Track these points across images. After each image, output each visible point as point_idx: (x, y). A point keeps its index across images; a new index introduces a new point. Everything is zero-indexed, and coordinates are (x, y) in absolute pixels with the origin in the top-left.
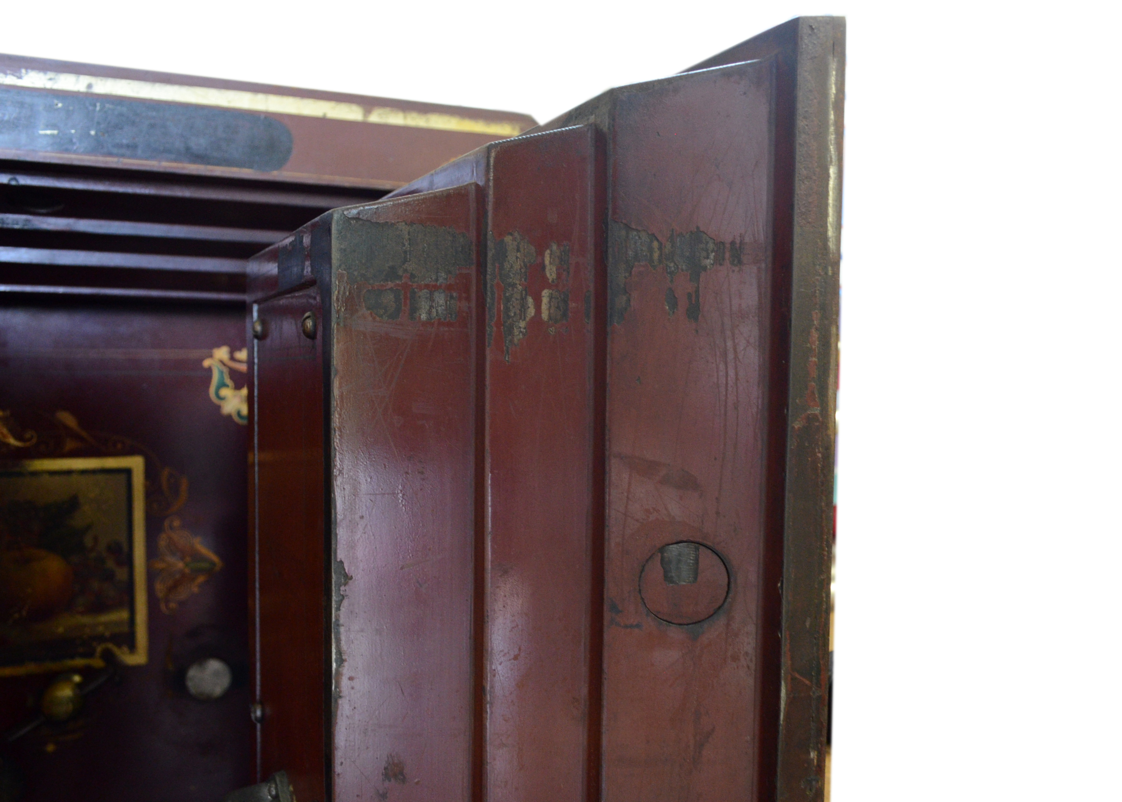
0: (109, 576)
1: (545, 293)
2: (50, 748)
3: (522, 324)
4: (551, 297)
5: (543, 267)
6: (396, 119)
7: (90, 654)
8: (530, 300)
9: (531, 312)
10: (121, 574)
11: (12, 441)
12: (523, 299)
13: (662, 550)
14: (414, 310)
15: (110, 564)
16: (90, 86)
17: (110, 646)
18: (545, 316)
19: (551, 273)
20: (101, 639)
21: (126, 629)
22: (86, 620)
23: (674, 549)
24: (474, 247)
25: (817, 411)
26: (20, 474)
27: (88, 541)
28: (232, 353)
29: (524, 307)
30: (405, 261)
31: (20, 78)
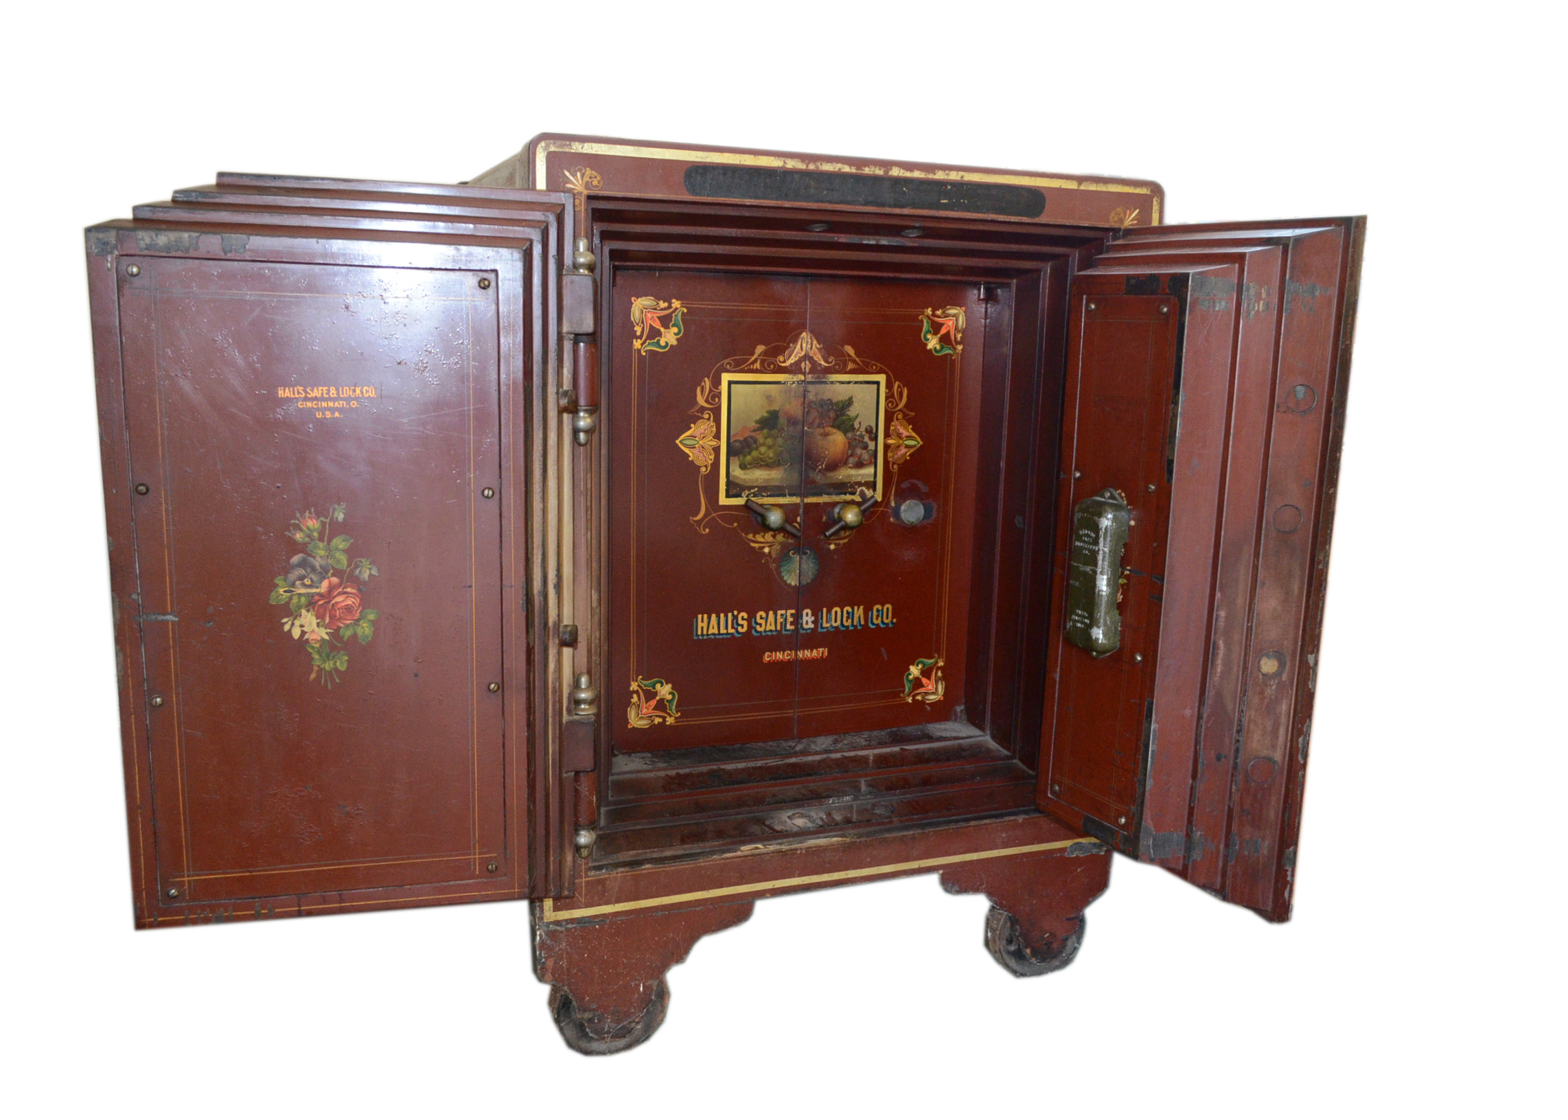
0: (866, 447)
1: (1261, 302)
2: (832, 547)
3: (1253, 312)
4: (1263, 304)
5: (1261, 293)
6: (1093, 187)
7: (853, 493)
8: (1256, 305)
9: (1256, 308)
10: (871, 445)
11: (823, 363)
12: (1254, 304)
13: (1295, 387)
14: (1214, 306)
15: (866, 439)
16: (962, 177)
17: (864, 488)
18: (1261, 310)
19: (1264, 295)
20: (860, 484)
21: (872, 479)
22: (853, 472)
23: (1299, 388)
24: (1236, 286)
25: (1348, 342)
26: (825, 383)
27: (856, 425)
28: (933, 311)
29: (1254, 307)
30: (1213, 290)
31: (935, 174)
